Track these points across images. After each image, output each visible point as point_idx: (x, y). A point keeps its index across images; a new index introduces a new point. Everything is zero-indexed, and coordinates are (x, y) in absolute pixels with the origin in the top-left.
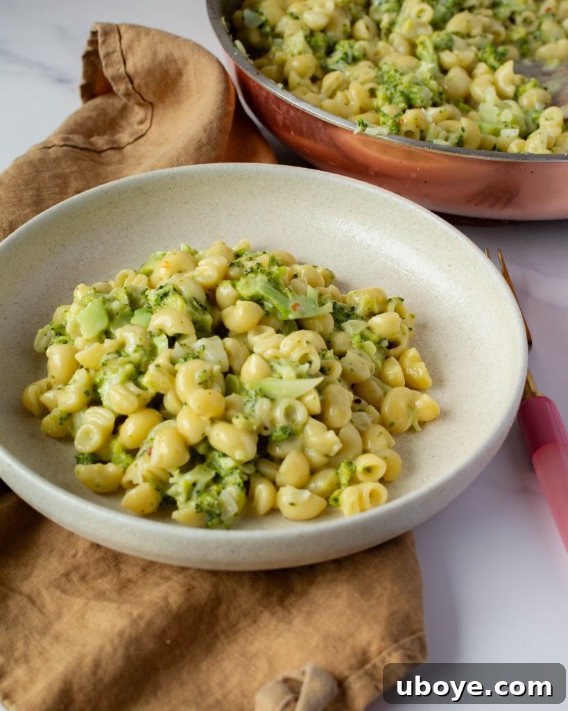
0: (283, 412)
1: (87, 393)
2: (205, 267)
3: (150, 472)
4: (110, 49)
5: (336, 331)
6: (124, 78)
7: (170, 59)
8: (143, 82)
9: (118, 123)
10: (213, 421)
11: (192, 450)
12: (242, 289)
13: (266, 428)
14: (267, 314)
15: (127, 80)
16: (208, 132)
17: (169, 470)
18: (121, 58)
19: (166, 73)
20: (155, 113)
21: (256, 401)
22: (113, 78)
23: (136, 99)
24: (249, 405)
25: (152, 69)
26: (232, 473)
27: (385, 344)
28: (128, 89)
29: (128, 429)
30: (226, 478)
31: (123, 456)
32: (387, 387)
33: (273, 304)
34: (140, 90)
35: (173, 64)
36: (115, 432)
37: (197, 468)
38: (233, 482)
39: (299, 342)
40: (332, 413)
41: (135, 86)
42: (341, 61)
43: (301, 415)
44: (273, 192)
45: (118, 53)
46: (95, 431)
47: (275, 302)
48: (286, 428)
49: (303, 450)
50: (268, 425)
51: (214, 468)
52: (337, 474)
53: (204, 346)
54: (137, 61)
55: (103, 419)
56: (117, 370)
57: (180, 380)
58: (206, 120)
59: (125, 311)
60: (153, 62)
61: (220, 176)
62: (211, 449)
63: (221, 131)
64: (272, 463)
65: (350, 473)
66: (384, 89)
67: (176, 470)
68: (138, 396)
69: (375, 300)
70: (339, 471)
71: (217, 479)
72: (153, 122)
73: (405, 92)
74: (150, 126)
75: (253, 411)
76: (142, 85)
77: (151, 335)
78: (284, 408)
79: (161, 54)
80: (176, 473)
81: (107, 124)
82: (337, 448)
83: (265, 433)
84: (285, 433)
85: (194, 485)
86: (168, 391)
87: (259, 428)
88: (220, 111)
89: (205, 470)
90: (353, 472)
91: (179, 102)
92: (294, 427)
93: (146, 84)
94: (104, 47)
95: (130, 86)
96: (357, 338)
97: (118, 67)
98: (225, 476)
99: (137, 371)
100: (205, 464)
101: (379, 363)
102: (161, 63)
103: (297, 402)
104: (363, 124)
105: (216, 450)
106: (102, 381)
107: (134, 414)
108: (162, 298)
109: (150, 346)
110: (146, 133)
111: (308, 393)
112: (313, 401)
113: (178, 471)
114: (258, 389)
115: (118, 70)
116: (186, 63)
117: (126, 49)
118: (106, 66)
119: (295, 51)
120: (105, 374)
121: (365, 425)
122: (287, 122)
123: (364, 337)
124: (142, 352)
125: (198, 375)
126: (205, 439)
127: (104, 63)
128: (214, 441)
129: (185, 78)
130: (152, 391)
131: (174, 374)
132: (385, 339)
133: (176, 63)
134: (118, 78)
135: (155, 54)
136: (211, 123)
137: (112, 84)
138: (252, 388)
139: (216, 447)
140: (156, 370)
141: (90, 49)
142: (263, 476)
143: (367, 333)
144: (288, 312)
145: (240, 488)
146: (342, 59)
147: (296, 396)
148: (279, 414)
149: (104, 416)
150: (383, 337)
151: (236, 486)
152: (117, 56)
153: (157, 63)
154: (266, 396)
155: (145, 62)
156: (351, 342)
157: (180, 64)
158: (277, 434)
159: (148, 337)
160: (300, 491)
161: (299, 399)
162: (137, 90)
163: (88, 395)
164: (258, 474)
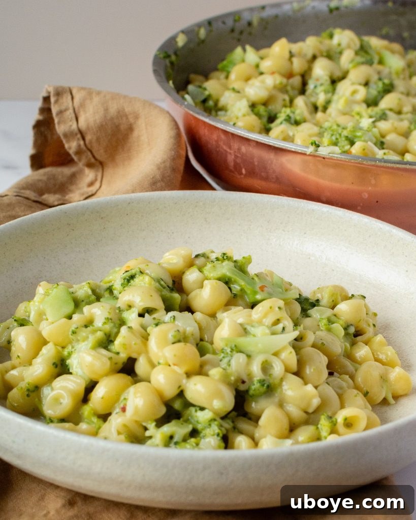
0: (260, 366)
1: (55, 365)
2: (170, 257)
3: (125, 426)
4: (63, 108)
5: (303, 317)
6: (76, 134)
7: (121, 114)
8: (95, 138)
9: (67, 188)
10: (189, 375)
11: (168, 404)
12: (210, 272)
13: (243, 382)
14: (235, 296)
15: (79, 136)
16: (162, 170)
17: (144, 424)
18: (73, 115)
19: (117, 127)
20: (105, 173)
21: (232, 356)
22: (66, 135)
23: (87, 157)
24: (225, 360)
25: (104, 123)
26: (210, 425)
27: (352, 330)
28: (79, 146)
29: (99, 393)
30: (204, 432)
31: (95, 420)
32: (357, 365)
33: (240, 286)
34: (91, 146)
35: (124, 119)
36: (85, 399)
37: (174, 422)
38: (212, 433)
39: (271, 308)
40: (308, 371)
41: (87, 142)
42: (284, 122)
43: (278, 369)
44: (228, 219)
45: (71, 111)
46: (65, 395)
47: (243, 283)
48: (264, 380)
49: (281, 405)
50: (245, 379)
51: (191, 423)
52: (317, 428)
53: (174, 316)
54: (89, 117)
55: (73, 384)
56: (88, 337)
57: (153, 343)
58: (160, 160)
59: (91, 299)
60: (105, 117)
61: (176, 203)
62: (188, 405)
63: (174, 170)
64: (249, 421)
65: (330, 425)
66: (330, 135)
67: (151, 424)
68: (110, 359)
69: (339, 294)
70: (319, 426)
71: (194, 433)
72: (103, 182)
73: (350, 136)
74: (100, 187)
75: (229, 365)
76: (94, 141)
77: (120, 310)
78: (261, 362)
79: (113, 109)
80: (151, 426)
81: (57, 187)
82: (316, 402)
83: (242, 388)
84: (263, 385)
85: (171, 437)
86: (139, 354)
87: (236, 381)
88: (173, 152)
89: (182, 424)
90: (334, 424)
91: (129, 158)
92: (271, 381)
93: (98, 139)
94: (56, 106)
95: (82, 143)
96: (325, 321)
97: (71, 123)
98: (203, 429)
99: (108, 340)
100: (181, 419)
101: (348, 345)
102: (112, 119)
103: (273, 357)
104: (315, 144)
105: (193, 405)
106: (70, 354)
107: (105, 378)
108: (129, 281)
109: (120, 320)
110: (96, 193)
111: (284, 348)
112: (290, 357)
113: (154, 424)
114: (233, 346)
115: (71, 126)
116: (137, 117)
117: (79, 107)
118: (59, 123)
119: (240, 114)
120: (73, 347)
121: (341, 388)
122: (239, 161)
123: (330, 321)
124: (112, 325)
125: (171, 336)
126: (181, 394)
127: (56, 121)
128: (190, 396)
129: (136, 133)
130: (123, 356)
131: (145, 338)
132: (352, 325)
133: (127, 118)
134: (69, 135)
135: (106, 110)
136: (164, 162)
137: (64, 141)
138: (227, 345)
139: (191, 401)
140: (128, 331)
141: (41, 118)
142: (241, 432)
143: (334, 318)
144: (255, 293)
145: (219, 438)
146: (285, 120)
147: (273, 352)
148: (256, 369)
149: (75, 382)
150: (350, 323)
151: (216, 436)
152: (70, 114)
153: (109, 118)
154: (241, 352)
155: (97, 117)
156: (319, 325)
157: (131, 120)
158: (255, 387)
159: (117, 311)
160: (281, 440)
161: (276, 354)
162: (89, 146)
163: (56, 366)
164: (236, 430)
